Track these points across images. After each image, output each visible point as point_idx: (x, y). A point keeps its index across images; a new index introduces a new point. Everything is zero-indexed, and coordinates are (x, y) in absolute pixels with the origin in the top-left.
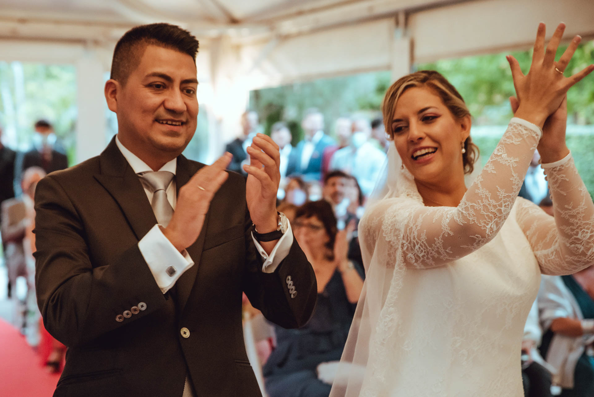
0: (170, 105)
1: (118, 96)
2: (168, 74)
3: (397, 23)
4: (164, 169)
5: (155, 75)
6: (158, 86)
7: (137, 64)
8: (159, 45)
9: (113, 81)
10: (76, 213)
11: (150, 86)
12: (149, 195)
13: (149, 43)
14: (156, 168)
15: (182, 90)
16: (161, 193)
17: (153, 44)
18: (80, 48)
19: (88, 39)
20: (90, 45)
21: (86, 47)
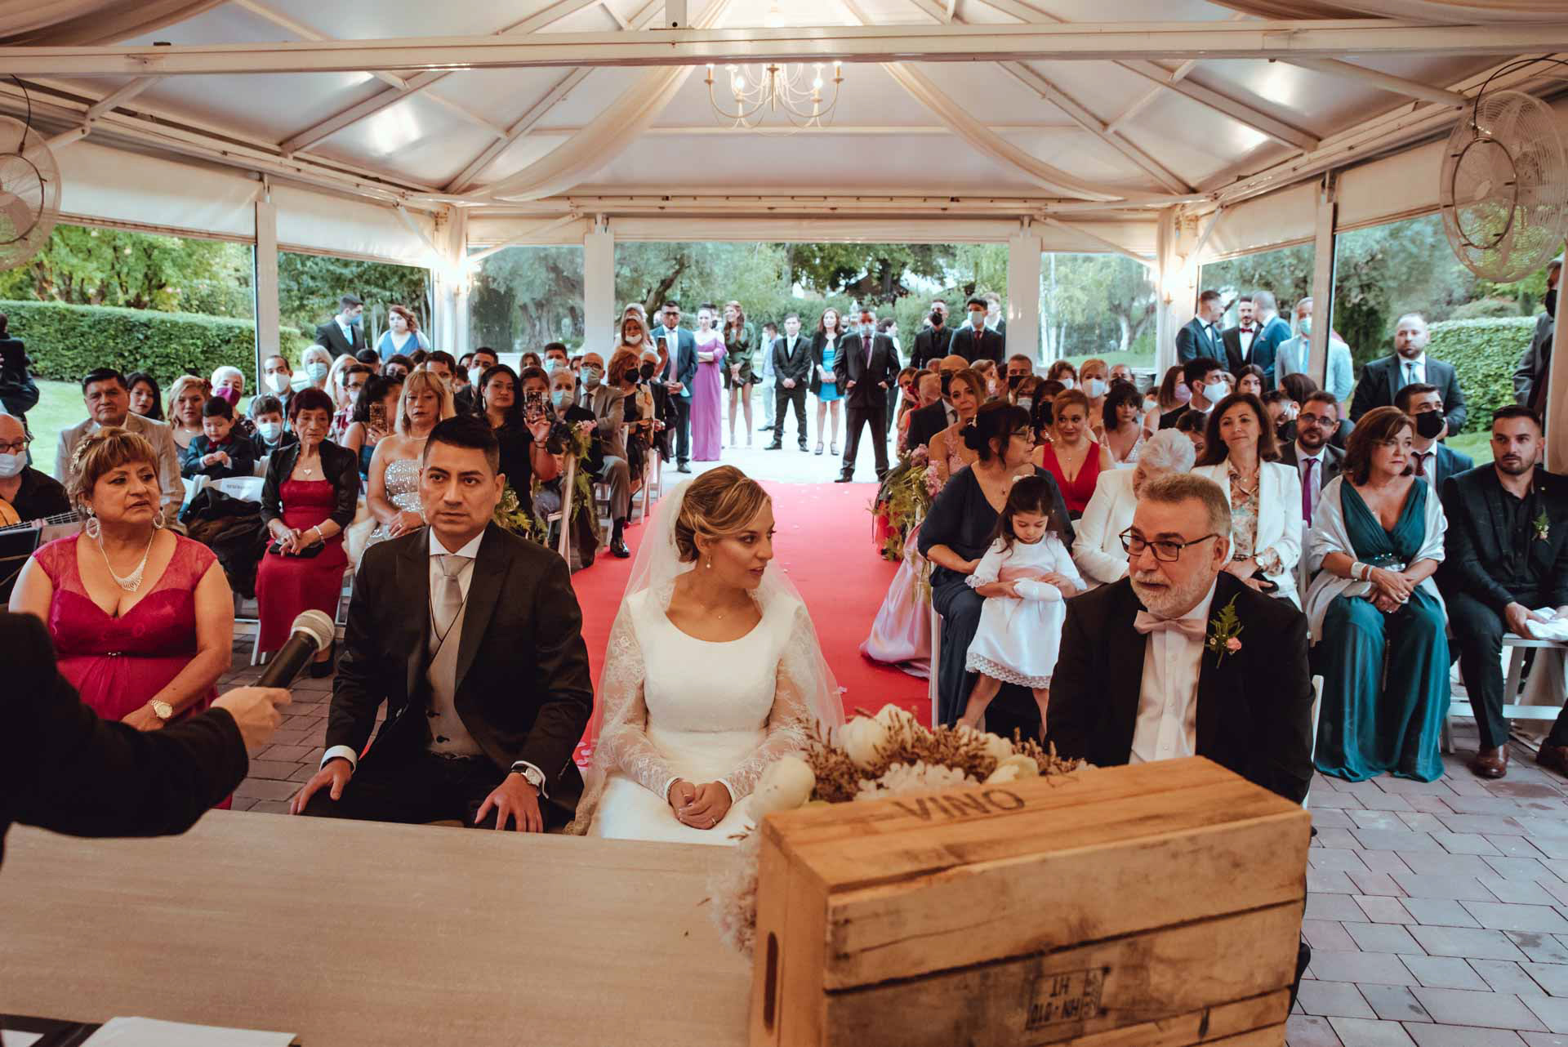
18: (1016, 225)
19: (1023, 216)
20: (1026, 221)
21: (1022, 224)
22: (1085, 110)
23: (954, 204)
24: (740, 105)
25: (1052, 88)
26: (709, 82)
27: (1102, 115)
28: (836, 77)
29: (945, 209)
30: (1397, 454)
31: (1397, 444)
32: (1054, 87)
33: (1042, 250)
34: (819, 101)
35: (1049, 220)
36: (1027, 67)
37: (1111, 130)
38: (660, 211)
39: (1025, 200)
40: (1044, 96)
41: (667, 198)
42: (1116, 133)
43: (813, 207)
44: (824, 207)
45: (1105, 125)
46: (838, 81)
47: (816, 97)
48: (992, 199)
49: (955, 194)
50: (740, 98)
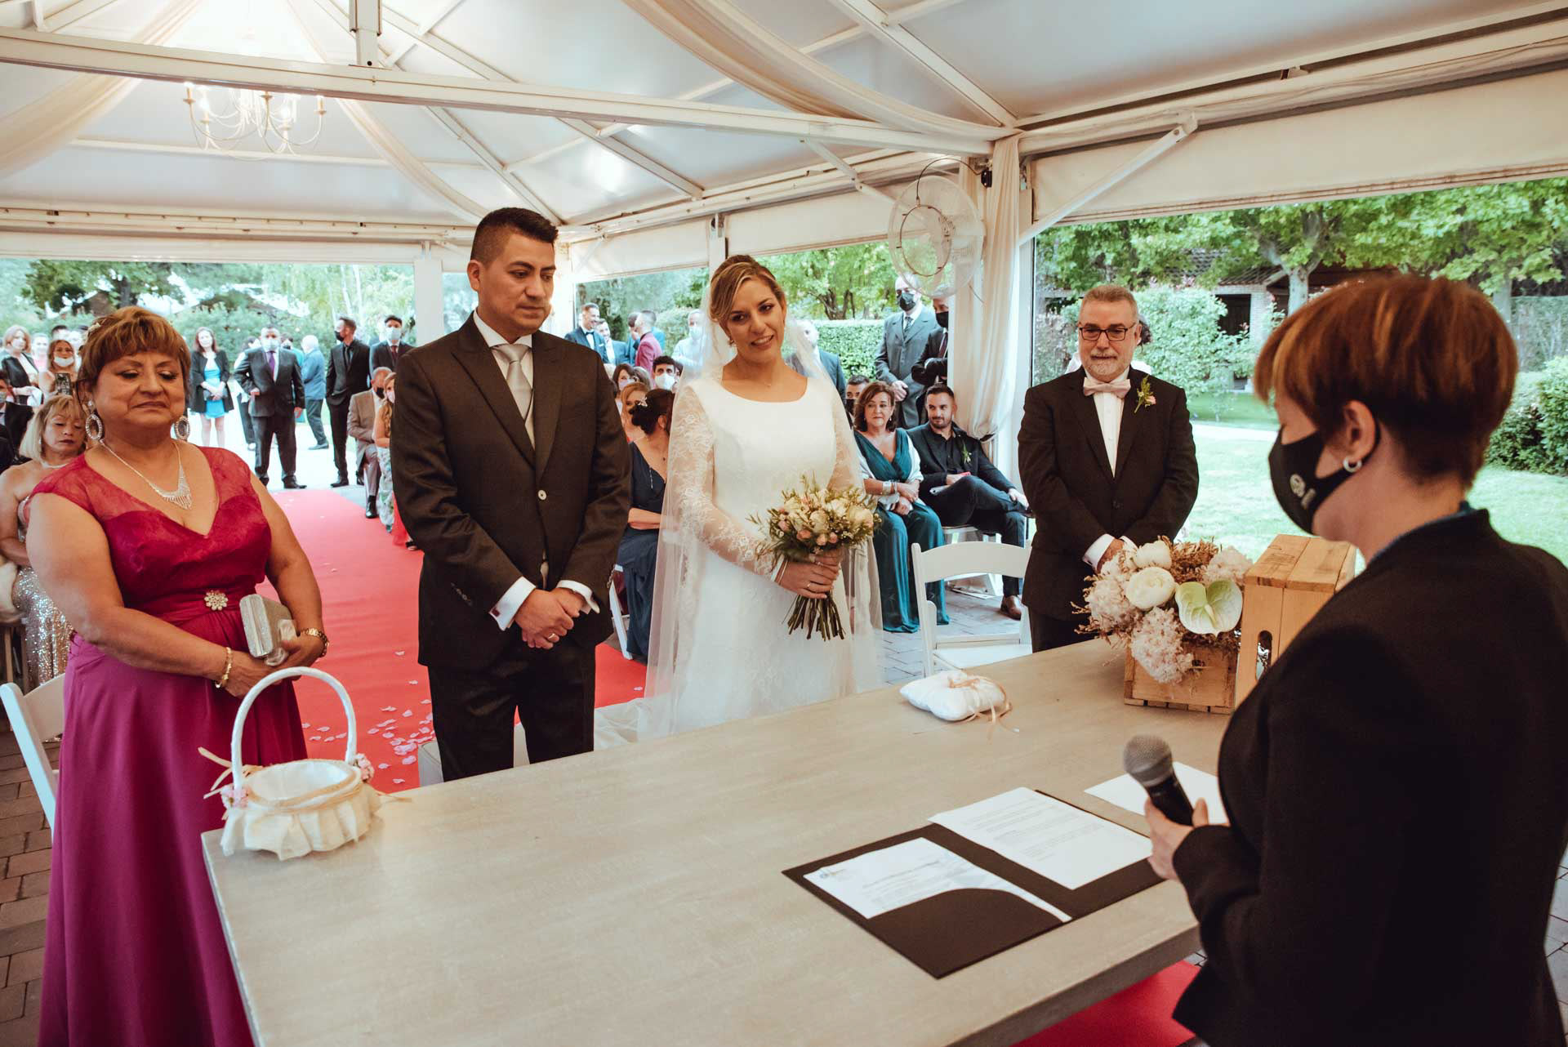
0: (531, 292)
1: (481, 276)
2: (531, 263)
3: (713, 224)
4: (518, 342)
5: (518, 263)
6: (521, 274)
7: (500, 251)
8: (522, 235)
9: (474, 261)
10: (431, 392)
11: (513, 273)
12: (503, 366)
13: (513, 231)
14: (512, 341)
15: (542, 276)
16: (515, 364)
17: (516, 233)
18: (418, 248)
19: (424, 241)
20: (427, 245)
21: (423, 247)
22: (489, 151)
23: (362, 229)
24: (207, 126)
25: (466, 132)
26: (189, 102)
27: (503, 156)
28: (319, 109)
29: (355, 233)
30: (875, 412)
31: (875, 406)
32: (467, 131)
33: (443, 270)
34: (288, 129)
35: (448, 245)
36: (447, 112)
37: (510, 170)
38: (48, 226)
39: (425, 226)
40: (460, 137)
41: (56, 213)
42: (513, 174)
43: (224, 228)
44: (237, 228)
45: (503, 165)
46: (322, 113)
47: (285, 125)
48: (396, 225)
49: (363, 220)
50: (207, 118)
